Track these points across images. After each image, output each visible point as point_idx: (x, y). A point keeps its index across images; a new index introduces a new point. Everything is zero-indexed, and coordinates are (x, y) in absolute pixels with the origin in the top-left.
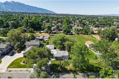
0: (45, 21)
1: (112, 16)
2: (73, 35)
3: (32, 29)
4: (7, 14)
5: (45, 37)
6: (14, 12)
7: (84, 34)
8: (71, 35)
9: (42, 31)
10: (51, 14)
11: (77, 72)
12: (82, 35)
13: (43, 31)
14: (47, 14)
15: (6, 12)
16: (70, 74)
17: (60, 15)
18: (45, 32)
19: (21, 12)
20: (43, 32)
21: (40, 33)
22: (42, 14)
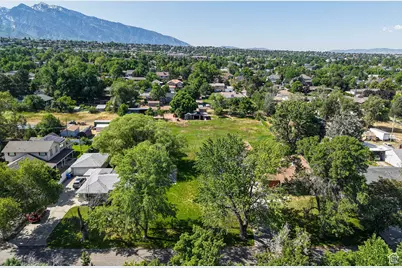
0: (131, 72)
1: (376, 55)
2: (202, 118)
3: (69, 98)
4: (19, 46)
5: (98, 126)
6: (43, 41)
7: (243, 117)
8: (196, 118)
9: (99, 107)
10: (168, 48)
11: (136, 246)
12: (233, 118)
13: (103, 107)
14: (156, 48)
15: (14, 40)
16: (107, 252)
17: (200, 50)
18: (110, 110)
19: (64, 42)
20: (104, 110)
21: (92, 112)
22: (139, 47)
